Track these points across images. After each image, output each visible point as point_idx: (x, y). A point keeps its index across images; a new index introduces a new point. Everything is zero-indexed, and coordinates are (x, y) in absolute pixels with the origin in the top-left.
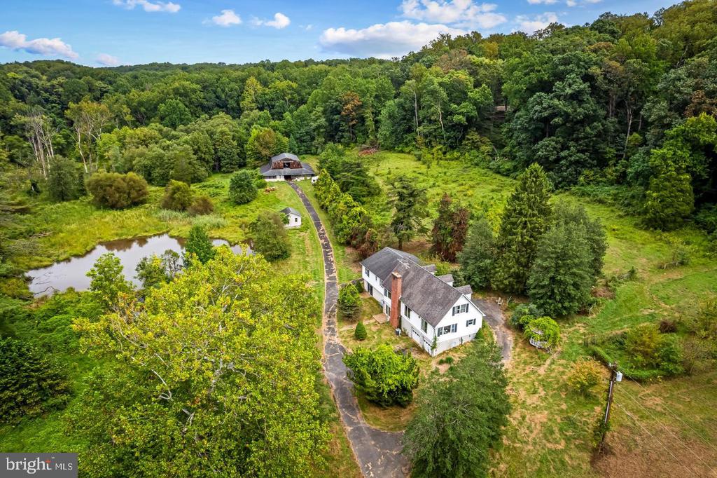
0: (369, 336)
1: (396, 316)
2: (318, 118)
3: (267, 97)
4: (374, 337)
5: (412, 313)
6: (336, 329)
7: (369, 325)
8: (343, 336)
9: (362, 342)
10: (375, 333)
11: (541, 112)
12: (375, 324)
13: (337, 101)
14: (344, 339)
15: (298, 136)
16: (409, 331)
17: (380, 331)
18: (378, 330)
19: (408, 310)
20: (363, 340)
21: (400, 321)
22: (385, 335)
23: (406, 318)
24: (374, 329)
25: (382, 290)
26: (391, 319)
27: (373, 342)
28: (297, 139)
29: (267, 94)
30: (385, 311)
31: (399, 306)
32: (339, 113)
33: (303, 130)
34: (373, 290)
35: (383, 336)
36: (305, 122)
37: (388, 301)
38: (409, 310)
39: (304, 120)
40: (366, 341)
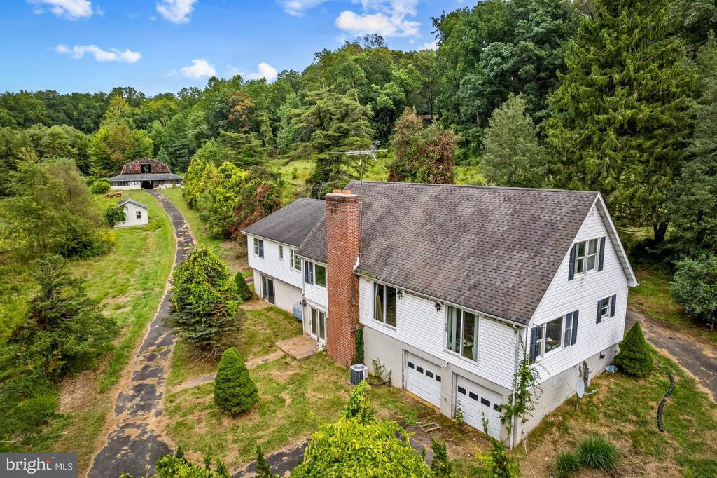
0: (263, 396)
1: (347, 329)
2: (198, 124)
3: (137, 117)
4: (283, 401)
5: (405, 304)
6: (160, 389)
7: (265, 366)
8: (178, 408)
9: (242, 422)
10: (284, 388)
11: (501, 64)
12: (284, 363)
13: (222, 101)
14: (178, 419)
15: (171, 150)
16: (393, 368)
17: (298, 381)
18: (292, 379)
19: (387, 299)
20: (244, 413)
21: (360, 343)
22: (318, 389)
23: (382, 327)
24: (282, 376)
25: (297, 277)
26: (332, 342)
27: (280, 418)
28: (171, 153)
29: (137, 114)
30: (308, 327)
31: (355, 294)
32: (225, 117)
33: (178, 143)
34: (276, 286)
35: (310, 394)
36: (182, 134)
37: (318, 296)
38: (392, 294)
39: (180, 132)
40: (255, 418)
